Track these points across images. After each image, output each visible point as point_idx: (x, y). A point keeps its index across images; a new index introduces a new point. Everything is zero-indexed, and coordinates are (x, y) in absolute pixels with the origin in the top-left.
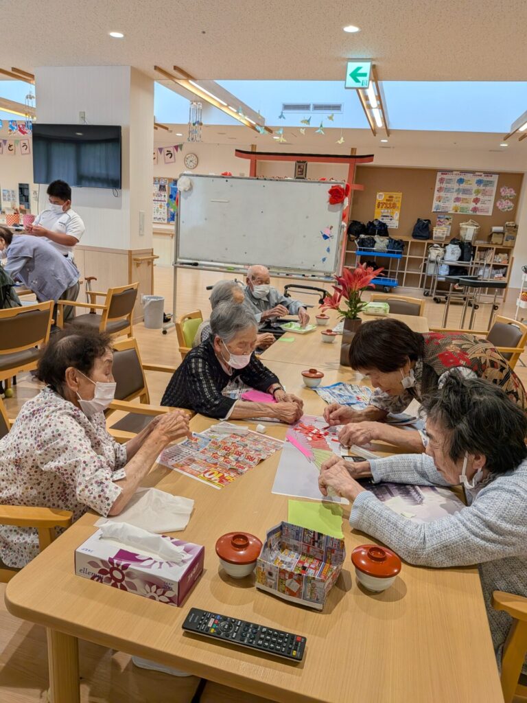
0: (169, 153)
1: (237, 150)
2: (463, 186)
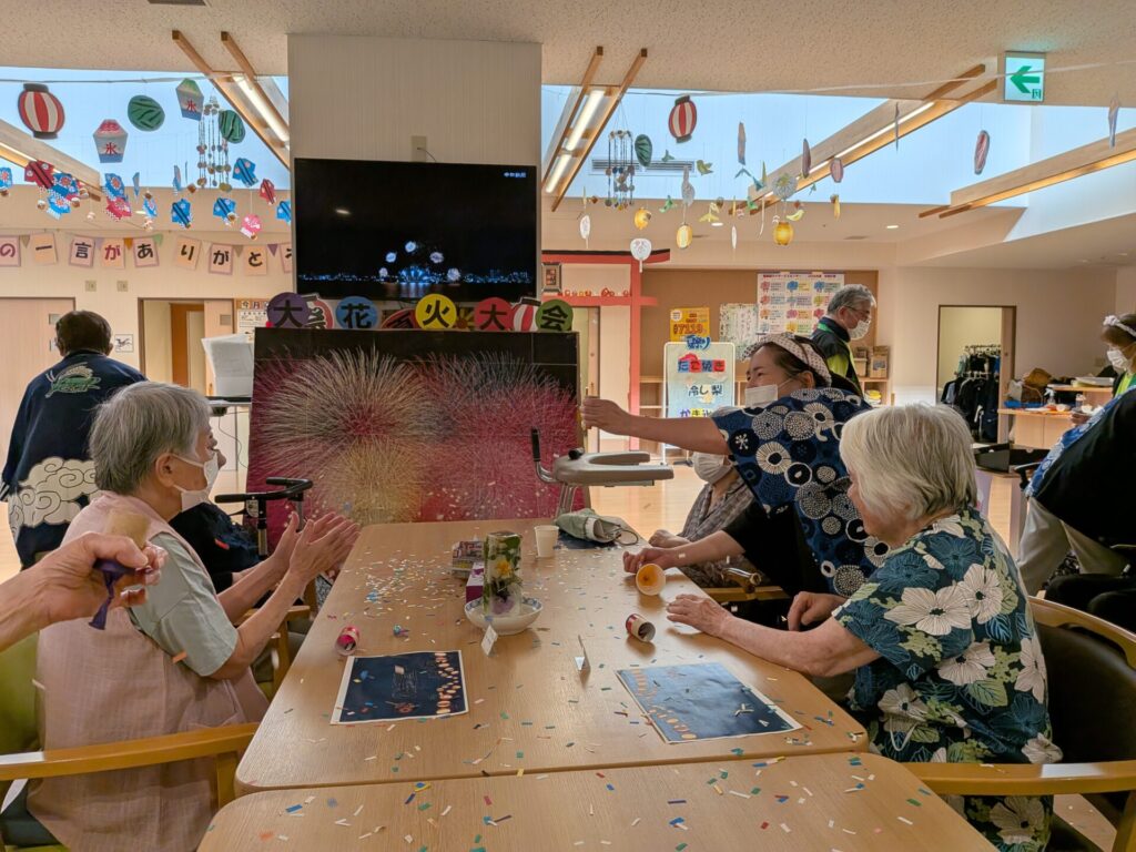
0: (290, 253)
2: (797, 293)
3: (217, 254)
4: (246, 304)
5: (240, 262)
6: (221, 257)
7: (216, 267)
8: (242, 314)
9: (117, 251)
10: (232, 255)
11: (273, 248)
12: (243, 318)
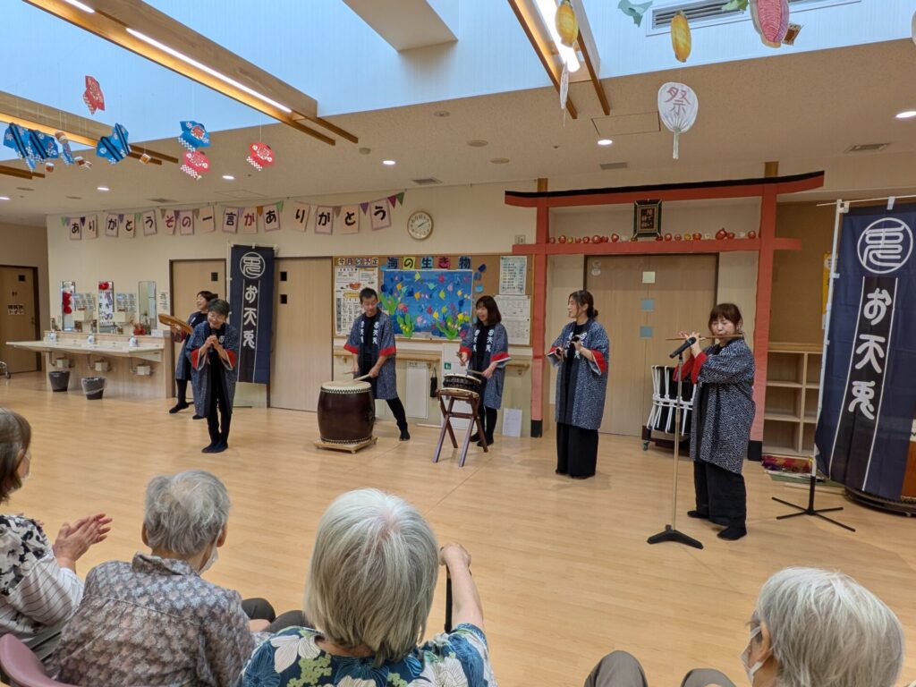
0: (380, 210)
1: (507, 193)
3: (322, 216)
4: (342, 261)
6: (324, 218)
7: (320, 228)
8: (339, 270)
9: (252, 218)
10: (333, 216)
12: (340, 274)
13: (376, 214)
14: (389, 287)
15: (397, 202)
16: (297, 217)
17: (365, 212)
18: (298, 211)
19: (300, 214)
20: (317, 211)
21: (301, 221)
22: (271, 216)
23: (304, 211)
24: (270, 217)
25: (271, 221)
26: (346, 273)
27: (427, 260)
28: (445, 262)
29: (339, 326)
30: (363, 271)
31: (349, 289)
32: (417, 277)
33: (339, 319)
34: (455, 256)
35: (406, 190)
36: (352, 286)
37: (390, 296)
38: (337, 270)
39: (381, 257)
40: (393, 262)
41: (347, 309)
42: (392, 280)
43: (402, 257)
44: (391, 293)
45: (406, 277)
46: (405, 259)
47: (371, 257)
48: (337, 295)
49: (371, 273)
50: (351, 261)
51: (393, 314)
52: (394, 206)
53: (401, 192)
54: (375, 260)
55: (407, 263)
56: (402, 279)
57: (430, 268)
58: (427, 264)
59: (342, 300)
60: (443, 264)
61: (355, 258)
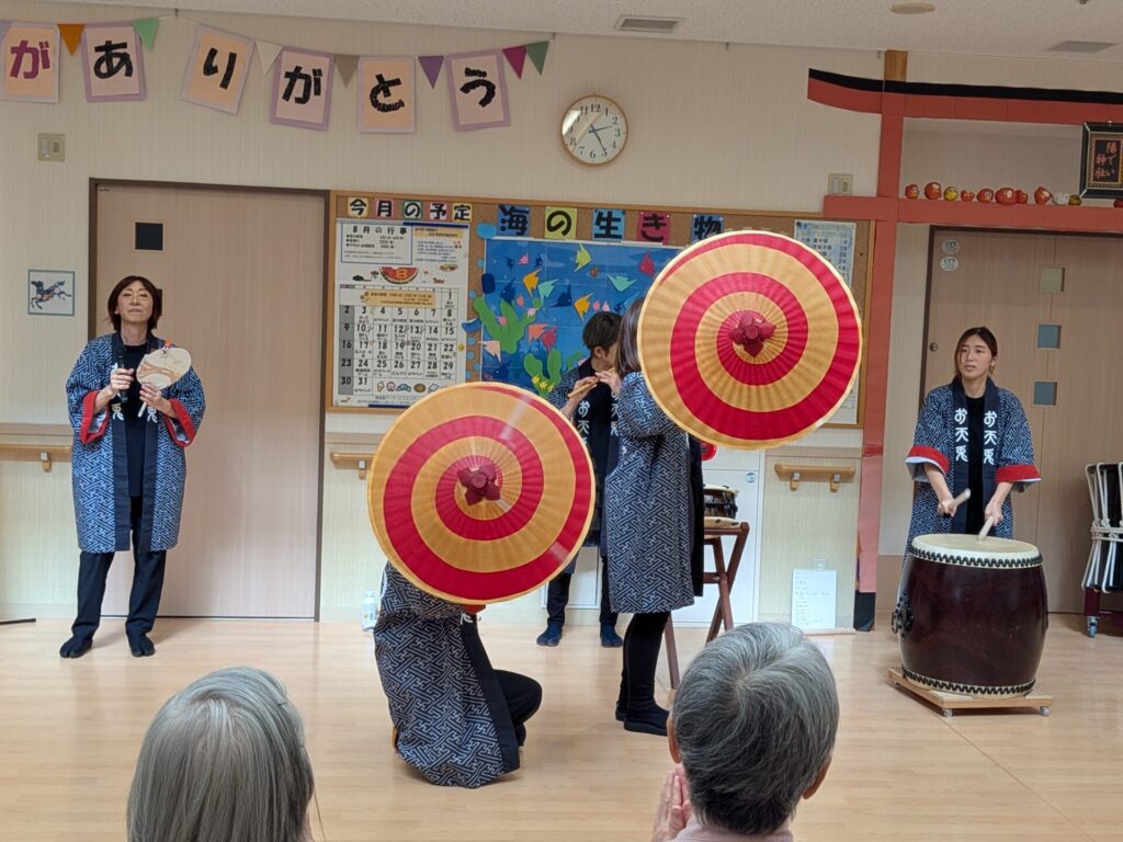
0: (477, 80)
1: (814, 74)
3: (294, 75)
4: (358, 205)
5: (349, 97)
6: (303, 84)
7: (290, 109)
8: (348, 229)
9: (41, 57)
10: (330, 81)
11: (432, 65)
12: (351, 240)
13: (466, 88)
14: (502, 281)
15: (528, 64)
16: (209, 69)
17: (433, 81)
18: (213, 53)
19: (221, 62)
20: (278, 61)
21: (224, 84)
22: (112, 59)
23: (233, 57)
24: (108, 59)
25: (112, 72)
26: (372, 237)
27: (610, 219)
28: (657, 226)
29: (346, 381)
30: (423, 236)
31: (380, 282)
32: (583, 258)
33: (346, 362)
34: (683, 212)
35: (554, 34)
36: (387, 273)
37: (504, 305)
38: (342, 229)
39: (480, 204)
40: (515, 217)
41: (372, 336)
42: (510, 263)
43: (542, 206)
44: (509, 295)
45: (550, 258)
46: (549, 211)
47: (450, 200)
48: (341, 298)
49: (448, 242)
50: (385, 207)
51: (512, 350)
52: (519, 71)
53: (540, 39)
54: (462, 209)
55: (554, 222)
56: (539, 262)
57: (619, 237)
58: (608, 228)
59: (358, 312)
60: (651, 231)
61: (401, 199)
